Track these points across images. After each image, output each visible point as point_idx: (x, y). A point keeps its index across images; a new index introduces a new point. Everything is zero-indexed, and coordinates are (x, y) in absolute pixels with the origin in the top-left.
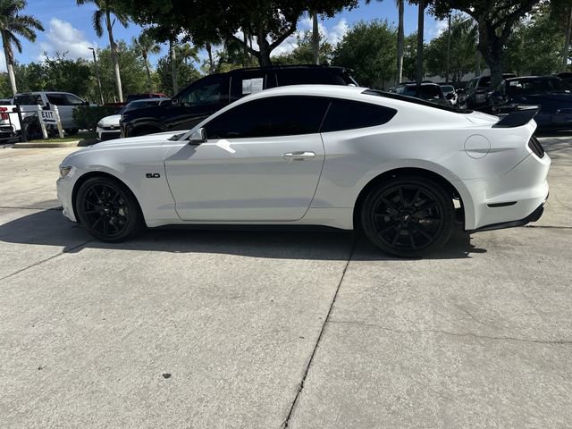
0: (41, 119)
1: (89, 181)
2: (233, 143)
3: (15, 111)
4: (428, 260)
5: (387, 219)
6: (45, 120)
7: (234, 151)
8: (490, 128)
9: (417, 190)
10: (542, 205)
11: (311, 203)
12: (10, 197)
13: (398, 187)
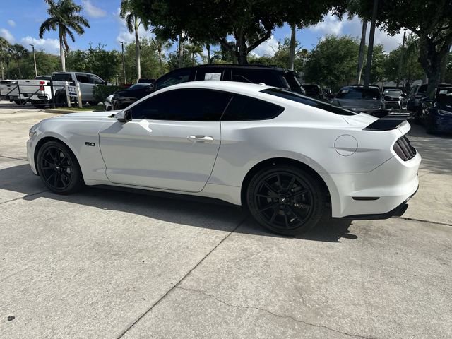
0: (67, 92)
1: (46, 144)
2: (152, 123)
3: (48, 84)
4: (298, 240)
5: (269, 200)
6: (70, 93)
7: (151, 131)
8: (360, 130)
9: (291, 178)
10: (405, 202)
11: (209, 179)
12: (15, 150)
13: (276, 173)
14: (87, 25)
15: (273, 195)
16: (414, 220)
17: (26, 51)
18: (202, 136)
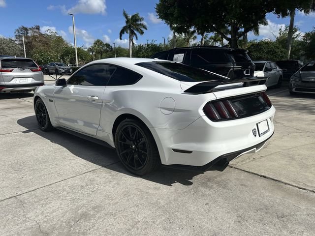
11: (99, 127)
13: (128, 126)
14: (146, 29)
15: (128, 142)
16: (268, 178)
17: (111, 47)
18: (93, 96)
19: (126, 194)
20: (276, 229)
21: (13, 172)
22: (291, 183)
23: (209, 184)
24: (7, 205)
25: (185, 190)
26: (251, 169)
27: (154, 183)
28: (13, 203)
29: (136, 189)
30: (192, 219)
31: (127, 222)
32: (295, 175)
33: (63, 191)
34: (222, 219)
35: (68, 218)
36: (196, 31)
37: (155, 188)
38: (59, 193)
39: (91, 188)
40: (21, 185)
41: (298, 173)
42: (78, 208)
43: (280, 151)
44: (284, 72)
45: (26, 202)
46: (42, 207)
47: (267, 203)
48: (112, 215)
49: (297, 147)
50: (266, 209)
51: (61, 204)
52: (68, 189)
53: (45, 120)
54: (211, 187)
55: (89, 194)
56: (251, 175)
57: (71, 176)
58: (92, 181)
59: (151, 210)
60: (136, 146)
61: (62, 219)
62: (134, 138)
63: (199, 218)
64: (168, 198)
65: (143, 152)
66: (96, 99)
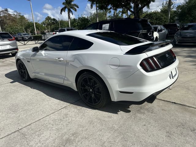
8: (123, 54)
11: (65, 78)
13: (86, 77)
14: (78, 7)
15: (87, 87)
16: (177, 104)
17: (57, 20)
18: (59, 58)
19: (91, 122)
20: (193, 139)
21: (12, 113)
22: (193, 106)
23: (142, 111)
24: (14, 138)
25: (128, 117)
26: (165, 98)
27: (107, 113)
28: (18, 135)
29: (97, 118)
30: (139, 137)
31: (97, 143)
32: (193, 100)
33: (49, 124)
34: (157, 135)
35: (57, 144)
36: (112, 8)
37: (109, 117)
38: (46, 126)
39: (67, 120)
40: (20, 122)
41: (194, 99)
42: (63, 135)
43: (179, 84)
44: (168, 32)
45: (26, 134)
46: (38, 137)
47: (182, 121)
48: (86, 138)
49: (189, 81)
50: (183, 125)
51: (50, 134)
52: (52, 122)
53: (25, 74)
54: (144, 113)
55: (67, 124)
56: (167, 103)
57: (51, 112)
58: (66, 115)
59: (110, 133)
60: (92, 89)
61: (54, 145)
62: (91, 85)
63: (142, 135)
64: (119, 123)
65: (97, 93)
66: (62, 60)
